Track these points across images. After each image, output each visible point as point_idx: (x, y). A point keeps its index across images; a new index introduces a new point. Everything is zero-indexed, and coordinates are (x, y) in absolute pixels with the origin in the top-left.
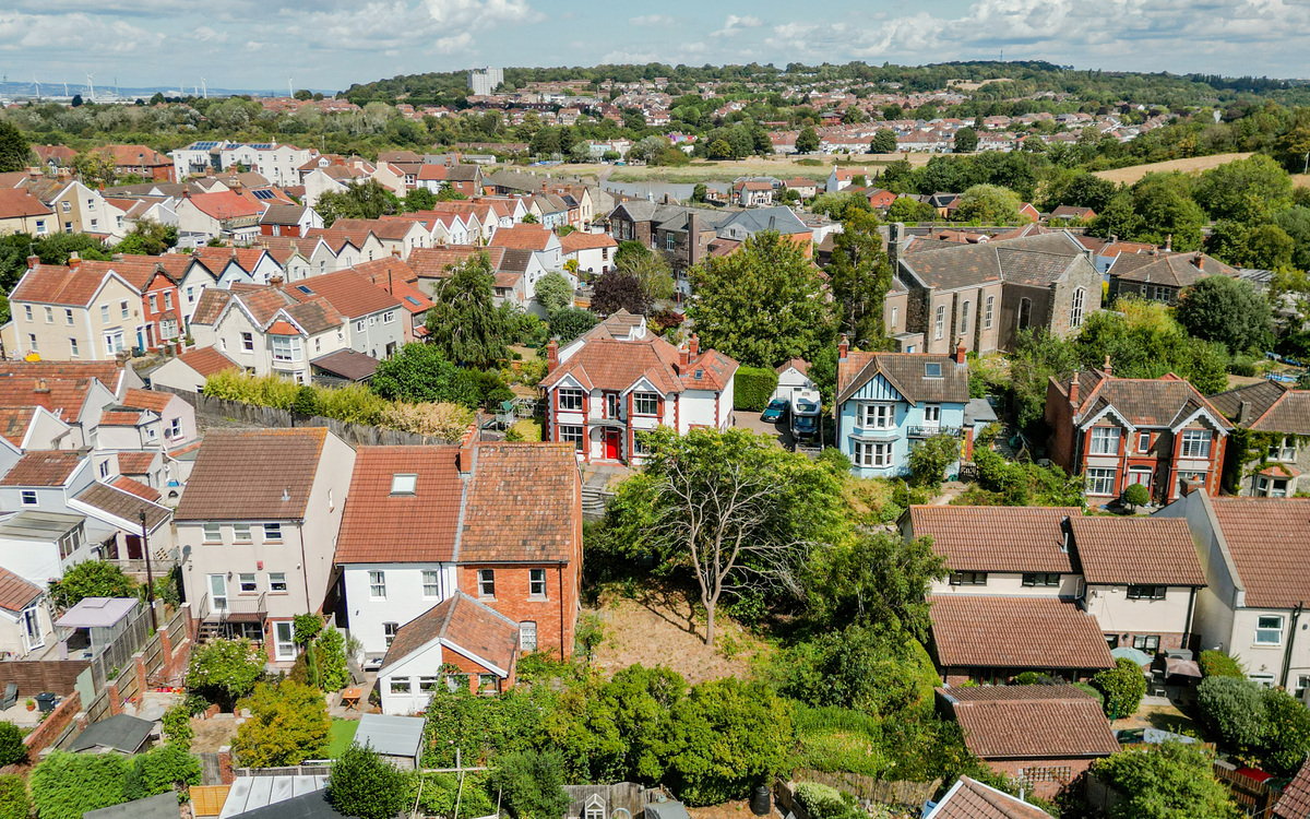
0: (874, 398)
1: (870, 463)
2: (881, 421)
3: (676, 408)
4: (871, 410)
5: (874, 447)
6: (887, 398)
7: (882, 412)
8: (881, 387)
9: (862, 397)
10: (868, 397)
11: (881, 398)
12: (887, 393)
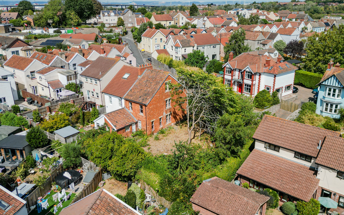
0: (331, 85)
1: (327, 111)
2: (334, 95)
3: (259, 78)
4: (330, 90)
5: (329, 105)
6: (337, 85)
7: (334, 91)
8: (335, 81)
9: (326, 84)
10: (329, 84)
11: (334, 85)
12: (337, 84)
